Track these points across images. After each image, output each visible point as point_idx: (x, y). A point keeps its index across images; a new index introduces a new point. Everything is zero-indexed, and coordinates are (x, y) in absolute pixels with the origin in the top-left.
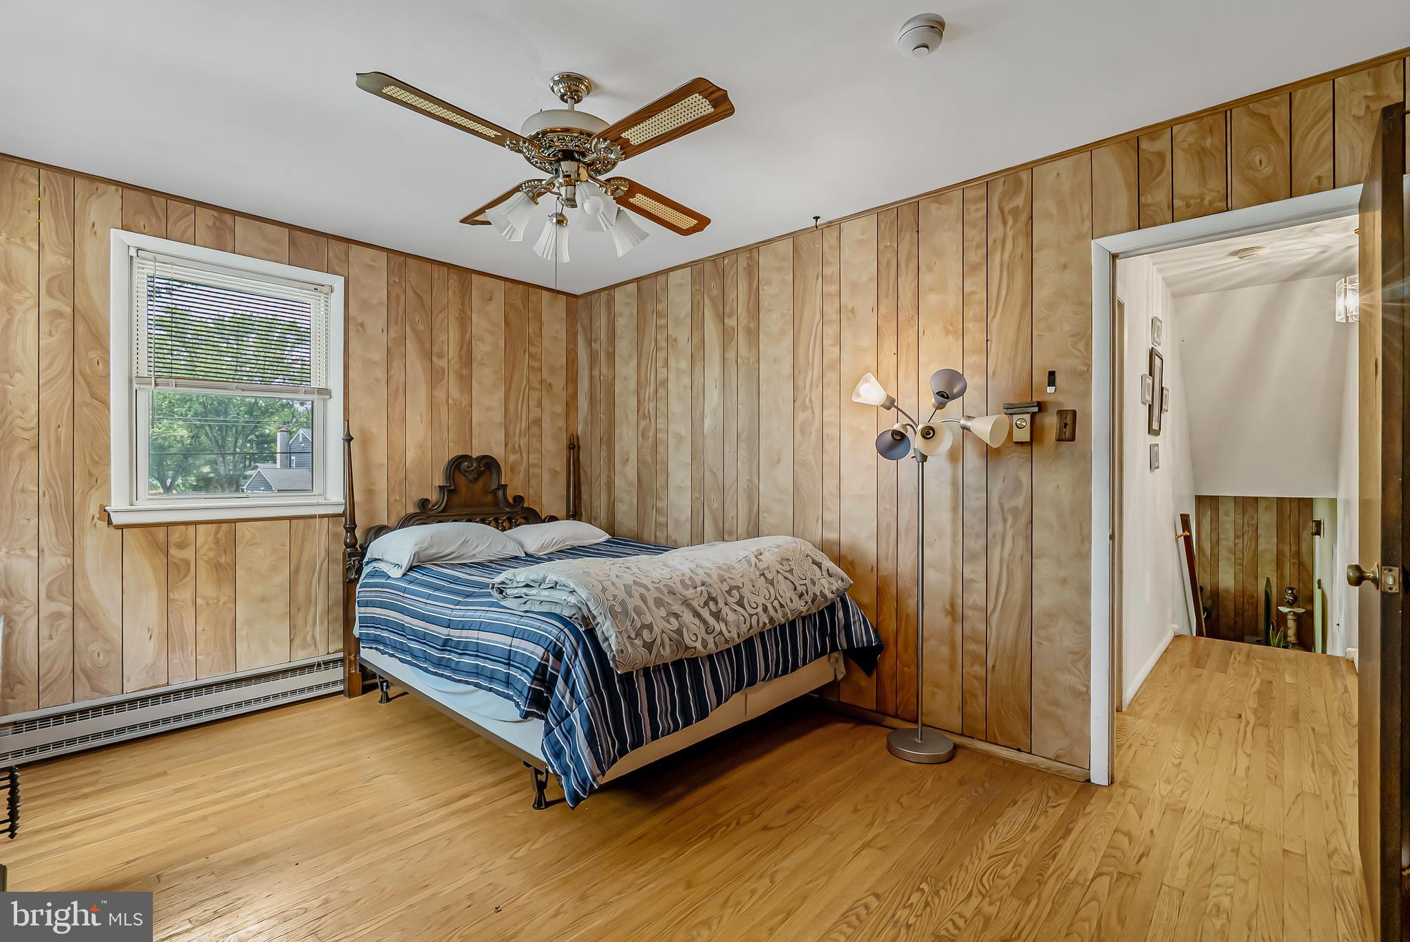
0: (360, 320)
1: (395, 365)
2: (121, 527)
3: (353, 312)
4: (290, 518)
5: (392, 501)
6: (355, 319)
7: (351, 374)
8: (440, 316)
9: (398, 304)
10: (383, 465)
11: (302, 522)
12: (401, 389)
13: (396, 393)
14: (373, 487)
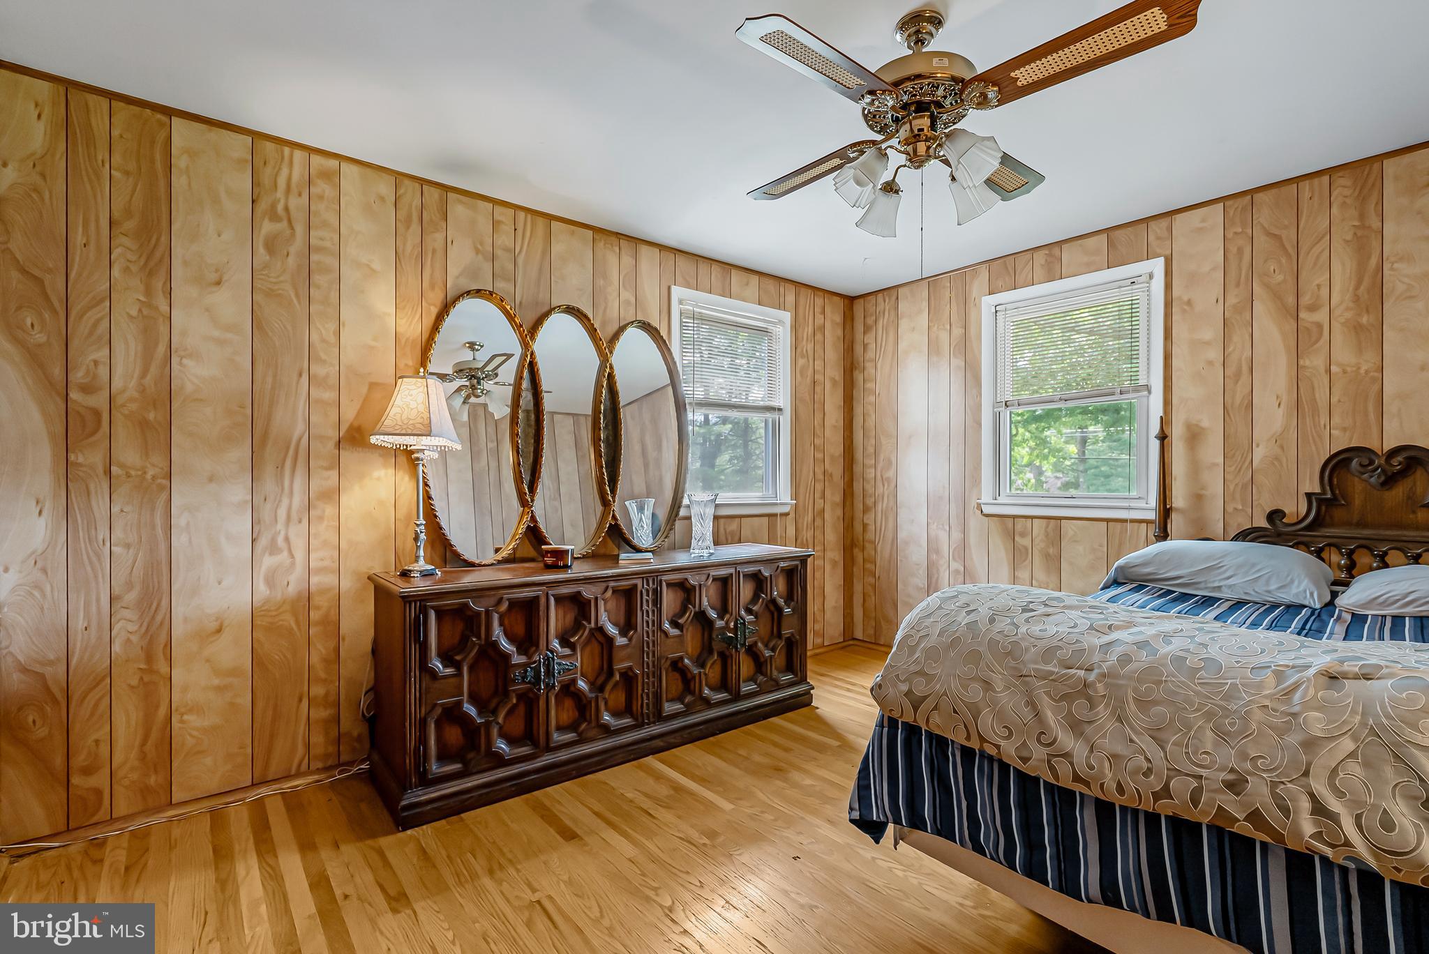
0: (1185, 298)
1: (1236, 338)
2: (987, 516)
3: (1177, 291)
4: (1108, 520)
5: (1230, 509)
6: (1180, 298)
7: (1176, 363)
8: (1313, 251)
9: (1241, 260)
10: (1216, 465)
11: (1119, 525)
12: (1245, 369)
13: (1238, 375)
14: (1203, 492)
